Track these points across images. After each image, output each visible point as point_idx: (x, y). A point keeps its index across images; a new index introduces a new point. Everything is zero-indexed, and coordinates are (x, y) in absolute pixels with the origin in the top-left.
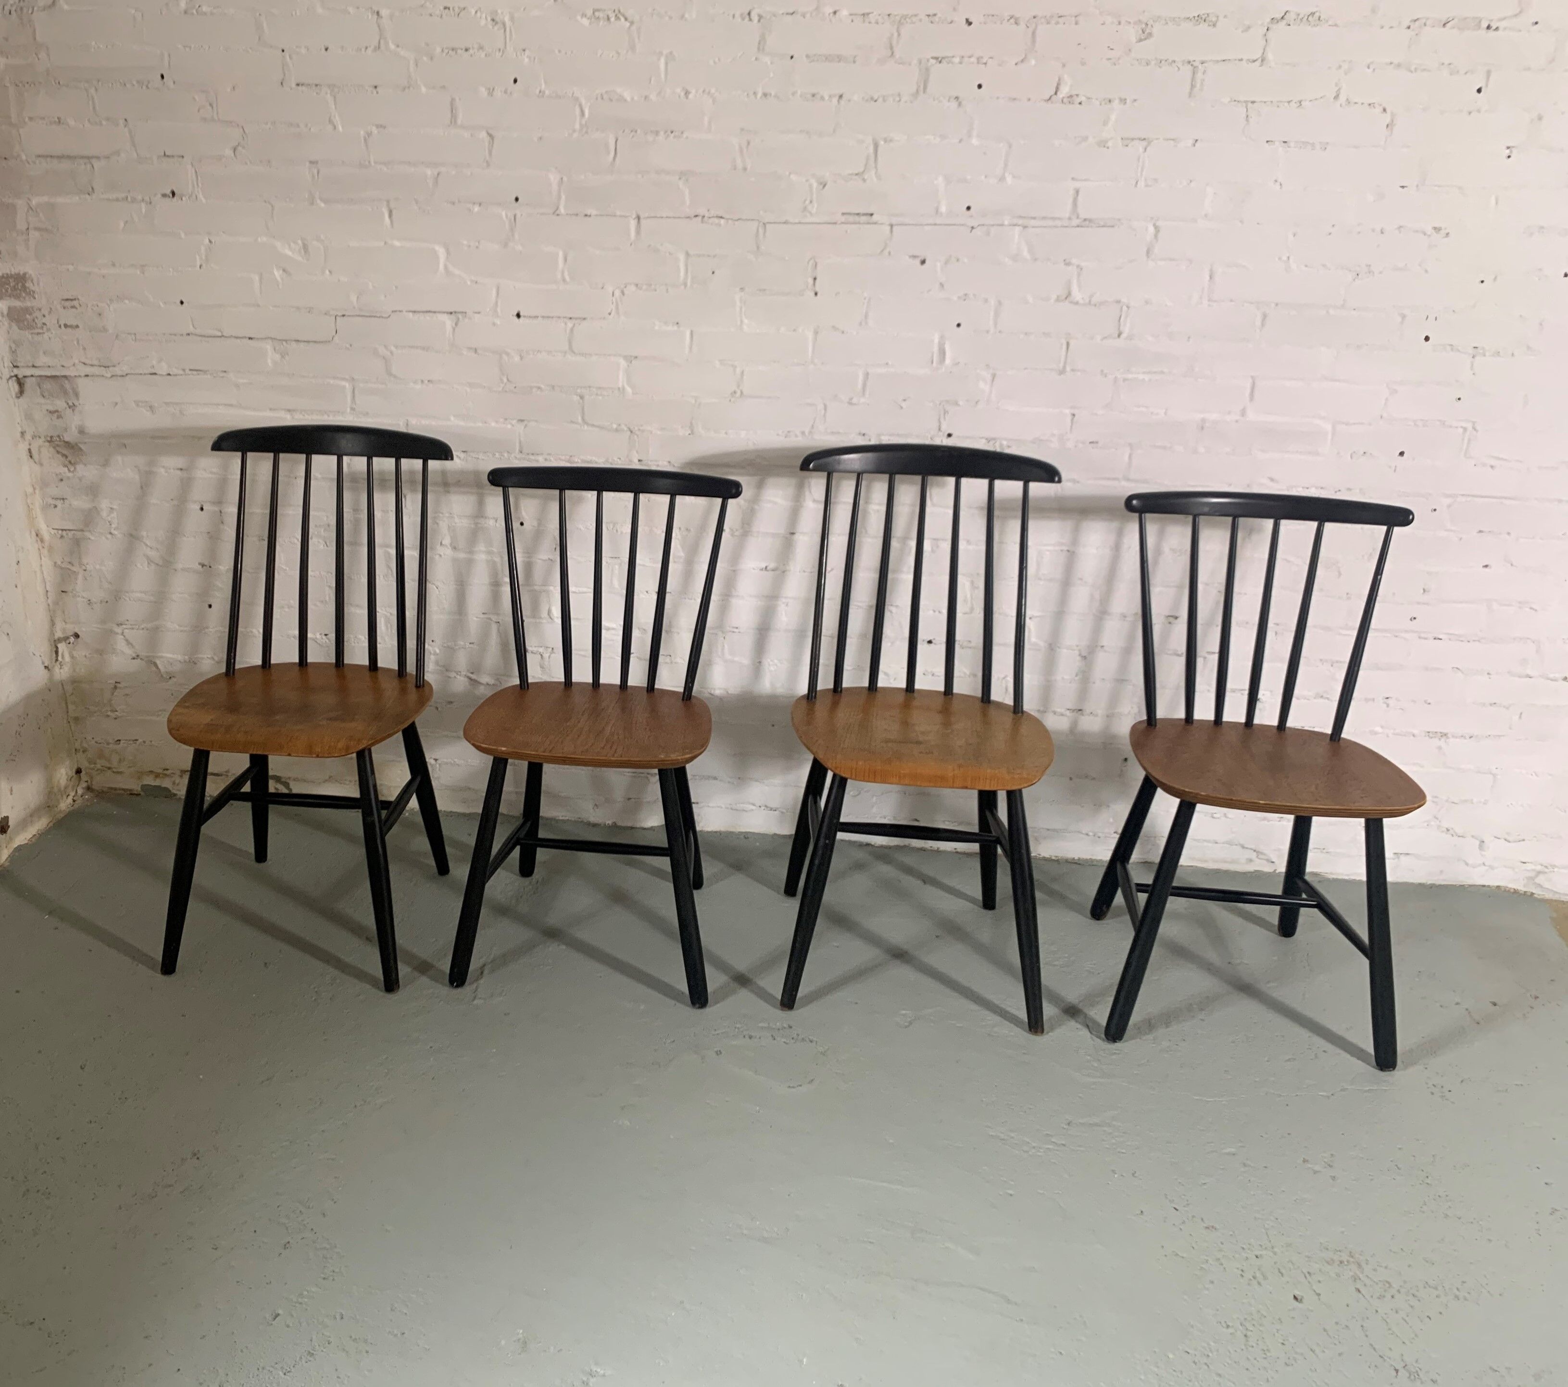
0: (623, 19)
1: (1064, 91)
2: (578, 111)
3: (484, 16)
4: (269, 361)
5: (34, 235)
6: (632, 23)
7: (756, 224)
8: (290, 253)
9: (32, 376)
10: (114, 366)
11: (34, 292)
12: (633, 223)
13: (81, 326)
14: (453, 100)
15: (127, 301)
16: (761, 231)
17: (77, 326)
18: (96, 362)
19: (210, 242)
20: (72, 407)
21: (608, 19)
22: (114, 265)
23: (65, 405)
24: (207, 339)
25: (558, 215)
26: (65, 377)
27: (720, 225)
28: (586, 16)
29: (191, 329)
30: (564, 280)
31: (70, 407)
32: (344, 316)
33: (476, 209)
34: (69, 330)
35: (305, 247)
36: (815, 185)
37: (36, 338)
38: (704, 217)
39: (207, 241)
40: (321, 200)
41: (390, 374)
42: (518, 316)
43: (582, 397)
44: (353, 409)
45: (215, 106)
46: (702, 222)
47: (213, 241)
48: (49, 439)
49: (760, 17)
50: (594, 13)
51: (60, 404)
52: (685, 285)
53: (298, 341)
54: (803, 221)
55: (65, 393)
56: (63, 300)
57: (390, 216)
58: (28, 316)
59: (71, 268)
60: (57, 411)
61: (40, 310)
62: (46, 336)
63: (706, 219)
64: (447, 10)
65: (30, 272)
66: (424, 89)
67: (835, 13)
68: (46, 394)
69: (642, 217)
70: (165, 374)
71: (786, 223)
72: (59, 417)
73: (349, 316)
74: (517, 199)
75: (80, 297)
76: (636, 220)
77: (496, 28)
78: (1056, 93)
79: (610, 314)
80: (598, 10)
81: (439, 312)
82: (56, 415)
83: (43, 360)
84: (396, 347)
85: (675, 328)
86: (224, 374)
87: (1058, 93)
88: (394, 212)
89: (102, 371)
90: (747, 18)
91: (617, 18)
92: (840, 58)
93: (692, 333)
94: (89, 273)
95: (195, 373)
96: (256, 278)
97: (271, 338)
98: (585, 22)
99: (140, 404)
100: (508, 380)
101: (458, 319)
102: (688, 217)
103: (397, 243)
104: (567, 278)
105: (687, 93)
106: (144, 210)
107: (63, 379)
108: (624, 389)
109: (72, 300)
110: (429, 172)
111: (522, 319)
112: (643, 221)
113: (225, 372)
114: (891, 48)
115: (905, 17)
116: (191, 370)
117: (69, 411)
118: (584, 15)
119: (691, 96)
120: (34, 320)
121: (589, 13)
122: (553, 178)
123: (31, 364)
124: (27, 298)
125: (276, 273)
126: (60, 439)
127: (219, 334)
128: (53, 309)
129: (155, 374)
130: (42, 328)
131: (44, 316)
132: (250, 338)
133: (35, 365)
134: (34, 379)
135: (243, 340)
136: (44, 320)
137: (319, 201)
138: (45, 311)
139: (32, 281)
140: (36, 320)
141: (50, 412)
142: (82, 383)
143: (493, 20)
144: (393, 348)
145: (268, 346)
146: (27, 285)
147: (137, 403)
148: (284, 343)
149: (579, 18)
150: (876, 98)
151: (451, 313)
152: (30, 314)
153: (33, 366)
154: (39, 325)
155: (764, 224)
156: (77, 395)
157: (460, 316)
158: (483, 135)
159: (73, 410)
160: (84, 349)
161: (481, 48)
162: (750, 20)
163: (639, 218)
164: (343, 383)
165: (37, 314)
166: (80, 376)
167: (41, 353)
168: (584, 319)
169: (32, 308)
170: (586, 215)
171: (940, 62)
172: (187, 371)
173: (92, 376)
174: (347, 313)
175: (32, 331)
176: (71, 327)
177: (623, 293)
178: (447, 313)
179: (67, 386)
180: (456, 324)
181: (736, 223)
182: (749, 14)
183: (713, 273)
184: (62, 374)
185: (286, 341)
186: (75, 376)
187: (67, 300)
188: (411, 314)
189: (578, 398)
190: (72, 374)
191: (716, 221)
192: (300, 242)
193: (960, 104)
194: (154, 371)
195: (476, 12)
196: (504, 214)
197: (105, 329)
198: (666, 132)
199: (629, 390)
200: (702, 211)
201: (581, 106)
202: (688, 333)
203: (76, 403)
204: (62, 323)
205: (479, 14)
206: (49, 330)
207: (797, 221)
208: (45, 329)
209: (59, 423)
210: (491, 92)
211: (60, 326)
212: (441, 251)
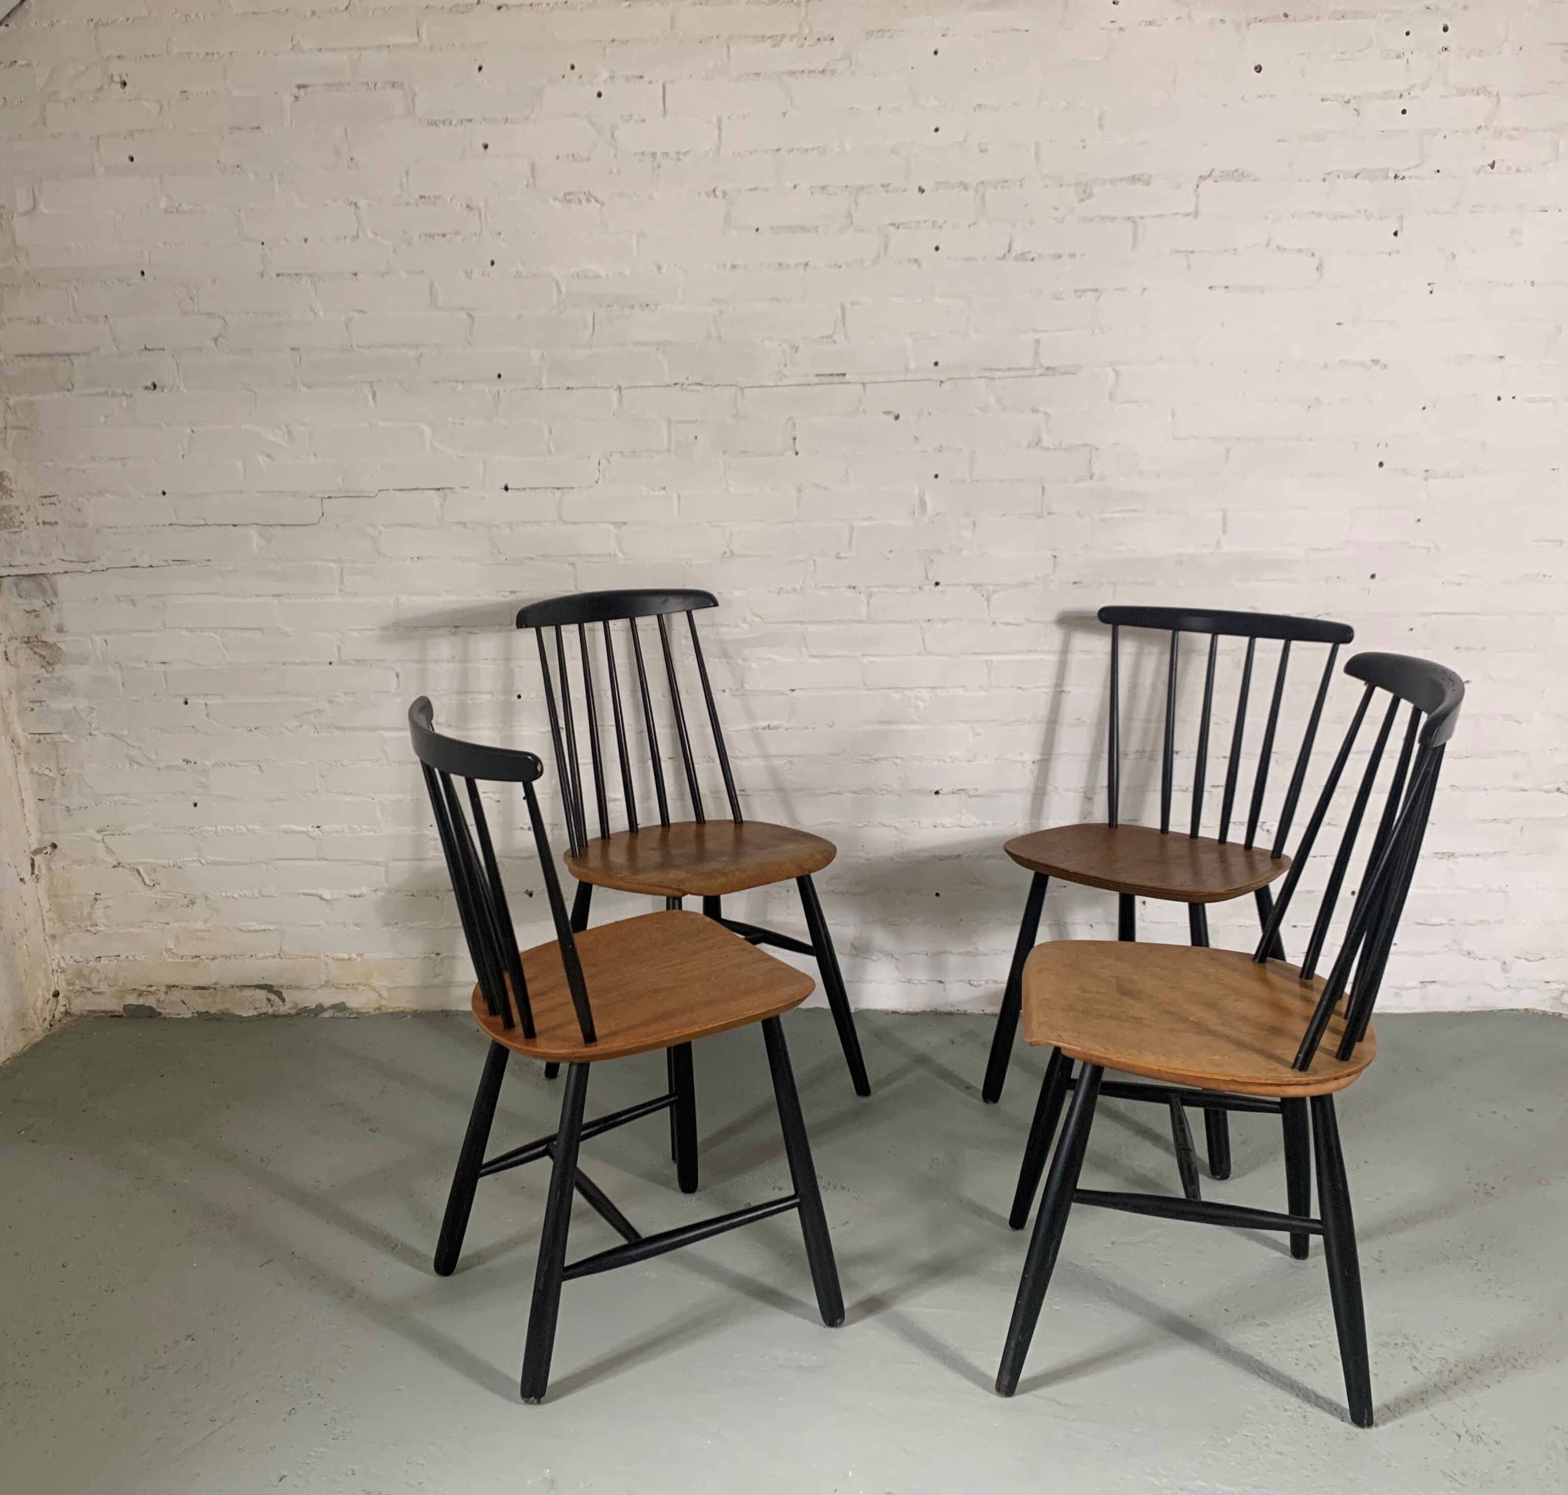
0: (593, 201)
1: (1017, 248)
2: (555, 290)
3: (459, 203)
4: (255, 549)
5: (12, 434)
6: (602, 204)
7: (734, 388)
8: (273, 439)
9: (9, 576)
10: (94, 561)
11: (11, 490)
12: (615, 395)
13: (60, 523)
14: (432, 284)
15: (107, 495)
16: (739, 395)
17: (56, 523)
18: (74, 558)
19: (193, 431)
20: (51, 605)
21: (580, 201)
22: (94, 459)
23: (43, 604)
24: (193, 528)
25: (540, 389)
26: (43, 574)
27: (698, 391)
28: (557, 199)
29: (174, 520)
30: (550, 451)
31: (48, 606)
32: (329, 497)
33: (460, 386)
34: (47, 526)
35: (289, 433)
36: (788, 350)
37: (15, 537)
38: (683, 384)
39: (189, 431)
40: (305, 385)
41: (379, 553)
42: (506, 488)
43: (573, 565)
44: (341, 590)
45: (196, 301)
46: (682, 389)
47: (196, 431)
48: (26, 640)
49: (725, 194)
50: (565, 196)
51: (38, 603)
52: (669, 450)
53: (284, 525)
54: (779, 383)
55: (44, 592)
56: (41, 497)
57: (374, 396)
58: (5, 516)
59: (50, 464)
60: (35, 611)
61: (17, 508)
62: (23, 534)
63: (685, 386)
64: (423, 199)
65: (7, 470)
66: (403, 275)
67: (795, 187)
68: (23, 594)
69: (623, 386)
70: (146, 565)
71: (762, 387)
72: (37, 616)
73: (336, 497)
74: (499, 376)
75: (59, 494)
76: (618, 391)
77: (471, 215)
78: (1009, 251)
79: (597, 482)
80: (570, 194)
81: (426, 489)
82: (34, 614)
83: (19, 559)
84: (384, 526)
85: (662, 493)
86: (208, 563)
87: (1012, 251)
88: (378, 394)
89: (81, 566)
90: (712, 197)
91: (588, 200)
92: (803, 229)
93: (679, 496)
94: (69, 469)
95: (179, 563)
96: (240, 465)
97: (256, 524)
98: (557, 204)
99: (121, 598)
100: (499, 552)
101: (446, 495)
102: (669, 386)
103: (381, 424)
104: (552, 449)
105: (659, 268)
106: (125, 404)
107: (42, 577)
108: (615, 555)
109: (50, 496)
110: (411, 353)
111: (509, 491)
112: (623, 391)
113: (209, 560)
114: (851, 216)
115: (861, 188)
116: (173, 561)
117: (47, 609)
118: (555, 199)
119: (664, 271)
120: (11, 519)
121: (561, 195)
122: (535, 353)
123: (7, 564)
124: (4, 497)
125: (260, 459)
126: (38, 638)
127: (203, 523)
128: (32, 507)
129: (137, 567)
130: (19, 526)
131: (22, 514)
132: (234, 525)
133: (12, 564)
134: (10, 579)
135: (227, 527)
136: (22, 519)
137: (302, 387)
138: (23, 510)
139: (10, 480)
140: (14, 520)
141: (28, 612)
142: (62, 582)
143: (468, 206)
144: (381, 528)
145: (253, 532)
146: (4, 484)
147: (118, 598)
148: (269, 528)
149: (551, 201)
150: (839, 264)
151: (439, 489)
152: (7, 513)
153: (10, 566)
154: (16, 524)
155: (742, 389)
156: (55, 593)
157: (447, 491)
158: (464, 316)
159: (52, 609)
160: (64, 545)
161: (457, 233)
162: (716, 196)
163: (620, 388)
164: (331, 565)
165: (15, 513)
166: (59, 573)
167: (19, 552)
168: (573, 488)
169: (10, 506)
170: (568, 388)
171: (898, 228)
172: (170, 562)
173: (71, 572)
174: (333, 495)
175: (10, 530)
176: (50, 524)
177: (609, 462)
178: (435, 489)
179: (45, 583)
180: (444, 500)
181: (715, 389)
182: (714, 191)
183: (696, 438)
184: (41, 572)
185: (271, 525)
186: (54, 573)
187: (45, 497)
188: (398, 492)
189: (571, 567)
190: (51, 572)
191: (696, 387)
192: (284, 428)
193: (920, 265)
194: (134, 564)
195: (452, 200)
196: (487, 390)
197: (84, 525)
198: (641, 306)
199: (620, 555)
200: (681, 380)
201: (558, 284)
202: (675, 496)
203: (55, 601)
204: (40, 520)
205: (454, 201)
206: (26, 528)
207: (773, 384)
208: (23, 526)
209: (37, 622)
210: (469, 274)
211: (38, 524)
212: (427, 431)
